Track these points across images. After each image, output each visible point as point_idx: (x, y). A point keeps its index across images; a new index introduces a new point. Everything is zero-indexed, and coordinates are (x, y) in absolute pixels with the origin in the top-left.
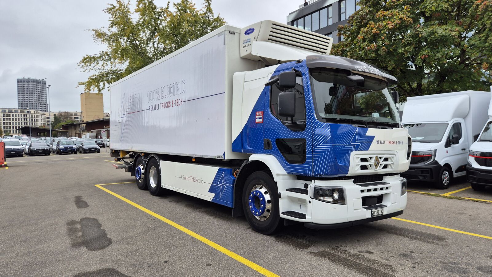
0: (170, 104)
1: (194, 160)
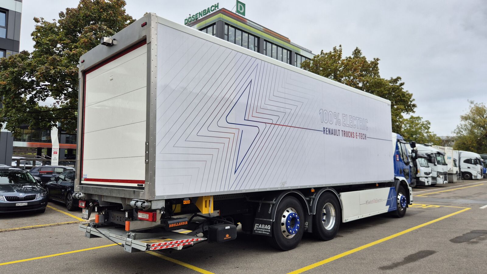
0: (353, 135)
1: (377, 185)
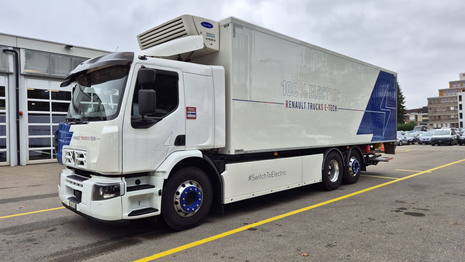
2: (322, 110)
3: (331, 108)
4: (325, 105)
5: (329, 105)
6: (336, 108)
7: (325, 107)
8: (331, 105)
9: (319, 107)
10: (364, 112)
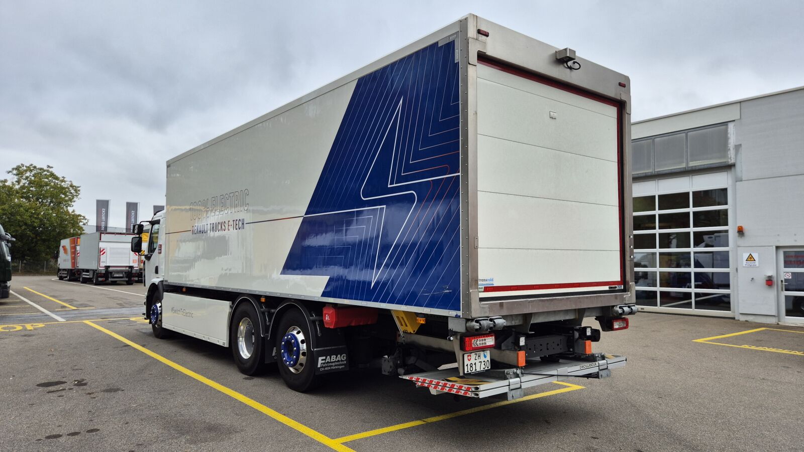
2: (224, 230)
3: (236, 225)
4: (229, 221)
5: (234, 221)
6: (243, 224)
7: (229, 226)
8: (237, 220)
9: (221, 227)
10: (303, 218)
